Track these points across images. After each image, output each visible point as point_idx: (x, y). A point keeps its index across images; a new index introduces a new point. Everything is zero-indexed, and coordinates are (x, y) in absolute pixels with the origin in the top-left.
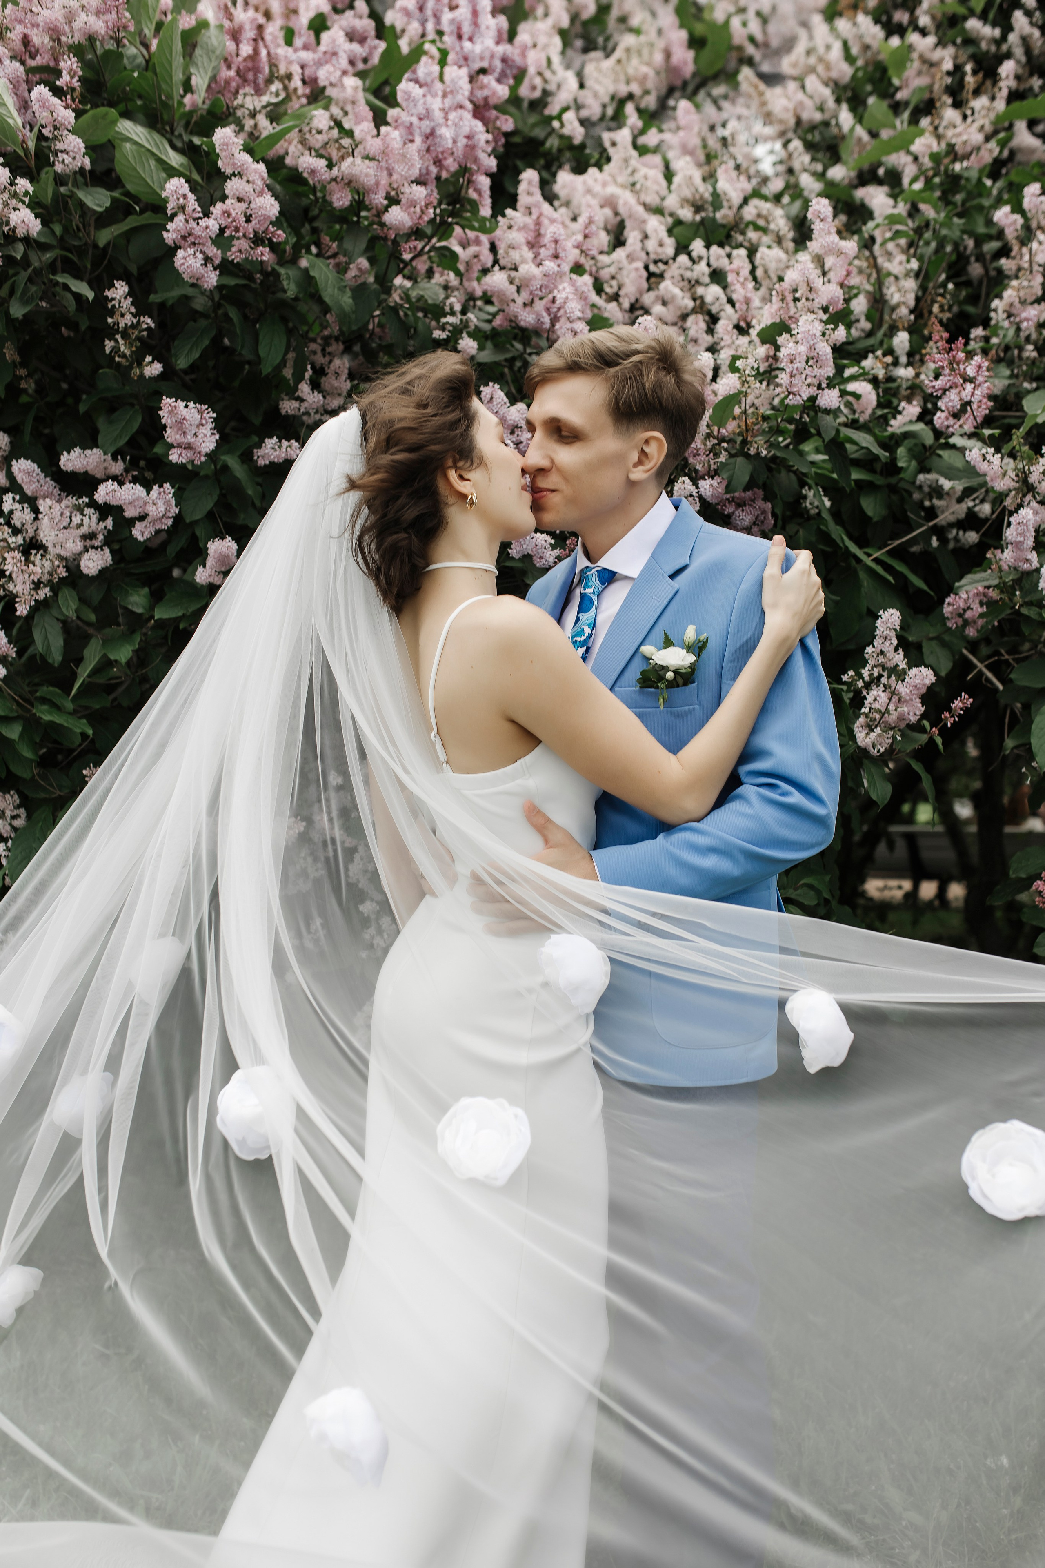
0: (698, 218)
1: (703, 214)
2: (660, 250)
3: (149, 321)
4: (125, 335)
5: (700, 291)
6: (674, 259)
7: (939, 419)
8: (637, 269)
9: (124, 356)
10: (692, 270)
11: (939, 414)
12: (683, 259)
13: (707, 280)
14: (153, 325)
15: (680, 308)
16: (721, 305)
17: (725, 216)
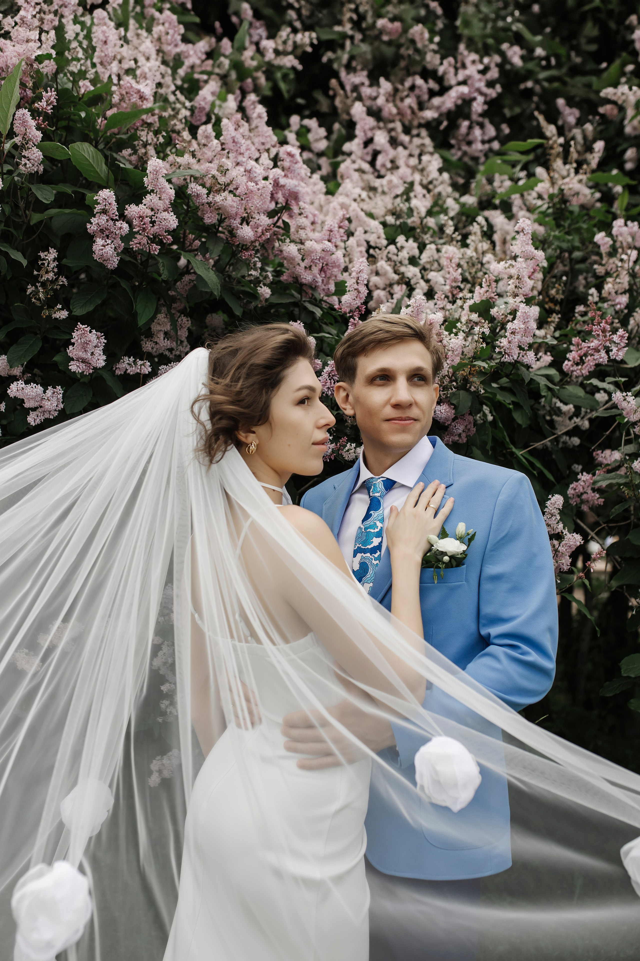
0: (398, 223)
1: (401, 220)
2: (378, 241)
3: (65, 280)
4: (44, 285)
5: (402, 269)
6: (386, 247)
7: (567, 365)
8: (361, 252)
9: (39, 299)
10: (397, 255)
11: (566, 362)
12: (392, 248)
13: (406, 262)
14: (66, 283)
15: (389, 279)
16: (418, 279)
17: (414, 222)
